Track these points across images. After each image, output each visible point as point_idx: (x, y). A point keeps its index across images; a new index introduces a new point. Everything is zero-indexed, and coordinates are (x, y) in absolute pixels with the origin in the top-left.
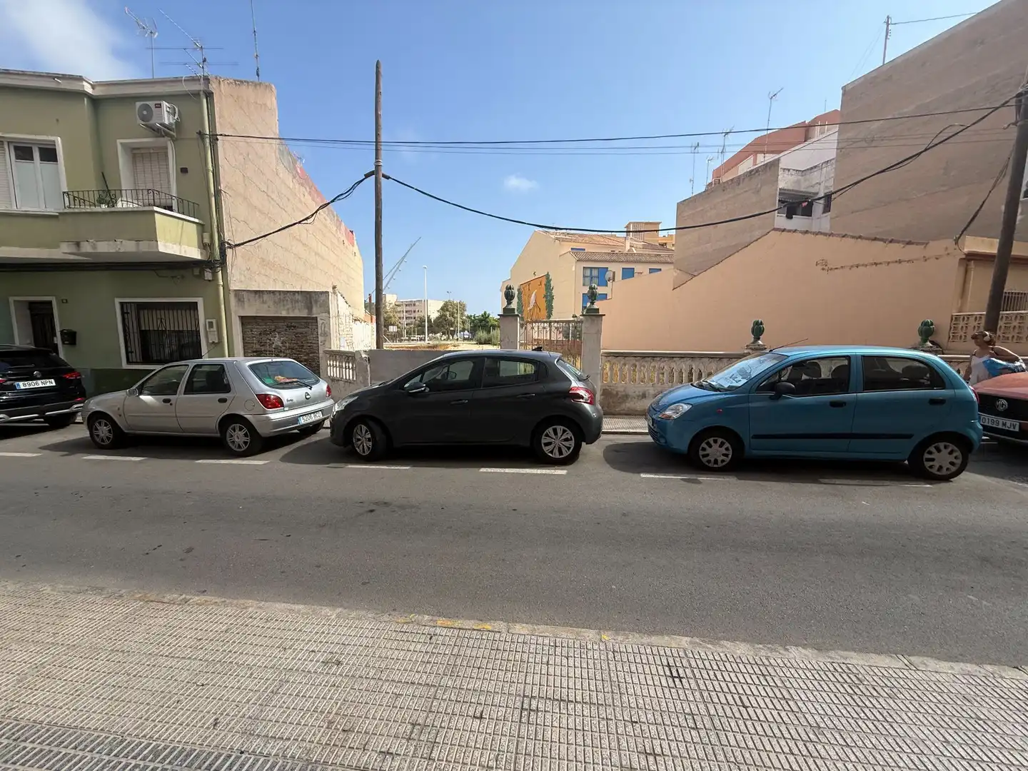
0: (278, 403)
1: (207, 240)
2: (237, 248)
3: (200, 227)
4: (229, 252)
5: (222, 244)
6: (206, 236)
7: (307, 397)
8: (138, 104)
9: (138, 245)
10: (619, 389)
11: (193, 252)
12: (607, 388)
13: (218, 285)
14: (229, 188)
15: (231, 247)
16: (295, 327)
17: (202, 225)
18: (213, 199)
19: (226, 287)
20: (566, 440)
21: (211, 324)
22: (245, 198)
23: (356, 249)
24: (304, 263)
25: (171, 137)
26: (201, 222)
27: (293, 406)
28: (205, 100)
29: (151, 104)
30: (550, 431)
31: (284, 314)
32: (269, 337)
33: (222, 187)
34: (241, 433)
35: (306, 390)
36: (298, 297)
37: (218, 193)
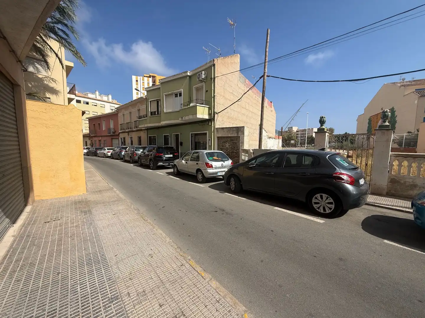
0: (211, 166)
1: (210, 112)
2: (219, 114)
3: (209, 108)
4: (216, 115)
5: (214, 112)
6: (210, 111)
7: (222, 165)
8: (198, 74)
9: (193, 116)
10: (407, 180)
11: (206, 117)
12: (395, 178)
13: (212, 127)
14: (218, 94)
15: (217, 113)
16: (233, 140)
17: (210, 108)
18: (213, 98)
19: (214, 127)
20: (329, 203)
21: (209, 139)
22: (224, 97)
23: (273, 109)
24: (246, 116)
25: (204, 81)
26: (210, 107)
27: (216, 168)
28: (213, 67)
29: (200, 73)
30: (318, 196)
31: (230, 136)
32: (225, 144)
33: (215, 94)
34: (201, 175)
35: (222, 162)
36: (234, 129)
37: (214, 96)
